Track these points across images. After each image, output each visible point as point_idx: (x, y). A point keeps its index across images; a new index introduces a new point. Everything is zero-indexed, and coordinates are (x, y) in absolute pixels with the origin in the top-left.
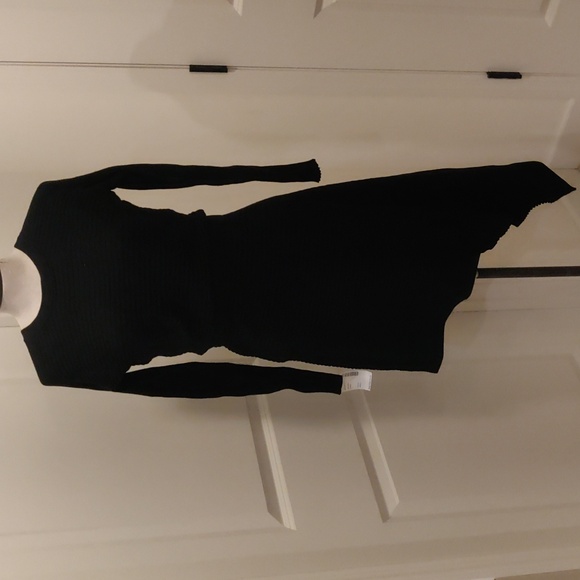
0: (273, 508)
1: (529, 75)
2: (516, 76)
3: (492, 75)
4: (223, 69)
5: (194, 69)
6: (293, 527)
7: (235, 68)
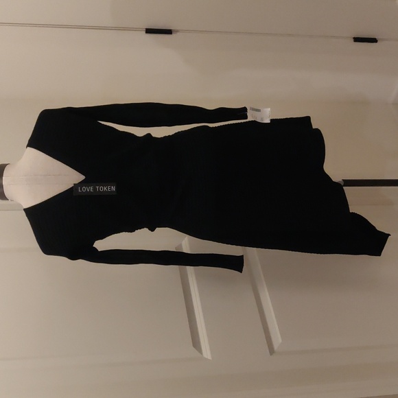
0: (196, 343)
1: (383, 40)
2: (374, 40)
3: (357, 40)
4: (169, 32)
5: (149, 31)
6: (210, 358)
7: (177, 31)
